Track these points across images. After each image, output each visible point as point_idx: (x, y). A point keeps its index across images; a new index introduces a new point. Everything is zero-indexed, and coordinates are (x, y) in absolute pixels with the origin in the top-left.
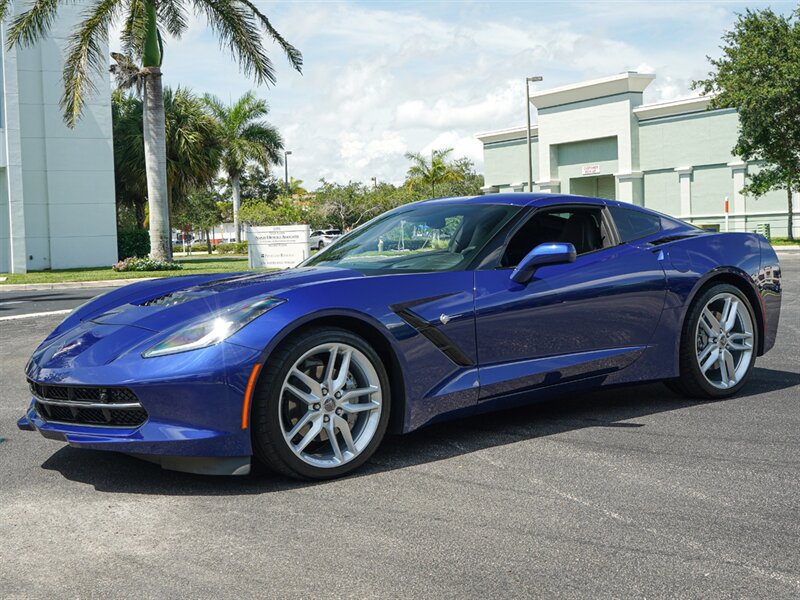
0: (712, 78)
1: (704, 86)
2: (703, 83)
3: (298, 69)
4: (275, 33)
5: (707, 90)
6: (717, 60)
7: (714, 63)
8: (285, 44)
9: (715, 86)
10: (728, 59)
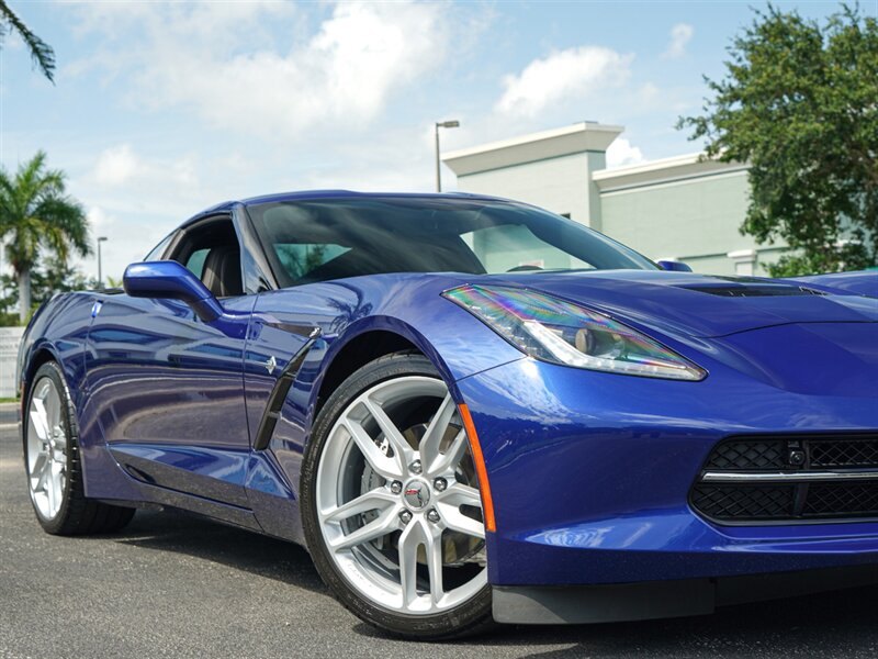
0: (706, 115)
1: (695, 126)
2: (694, 121)
3: (49, 75)
4: (11, 16)
5: (700, 132)
6: (719, 83)
7: (714, 86)
8: (27, 35)
9: (711, 127)
10: (735, 83)
